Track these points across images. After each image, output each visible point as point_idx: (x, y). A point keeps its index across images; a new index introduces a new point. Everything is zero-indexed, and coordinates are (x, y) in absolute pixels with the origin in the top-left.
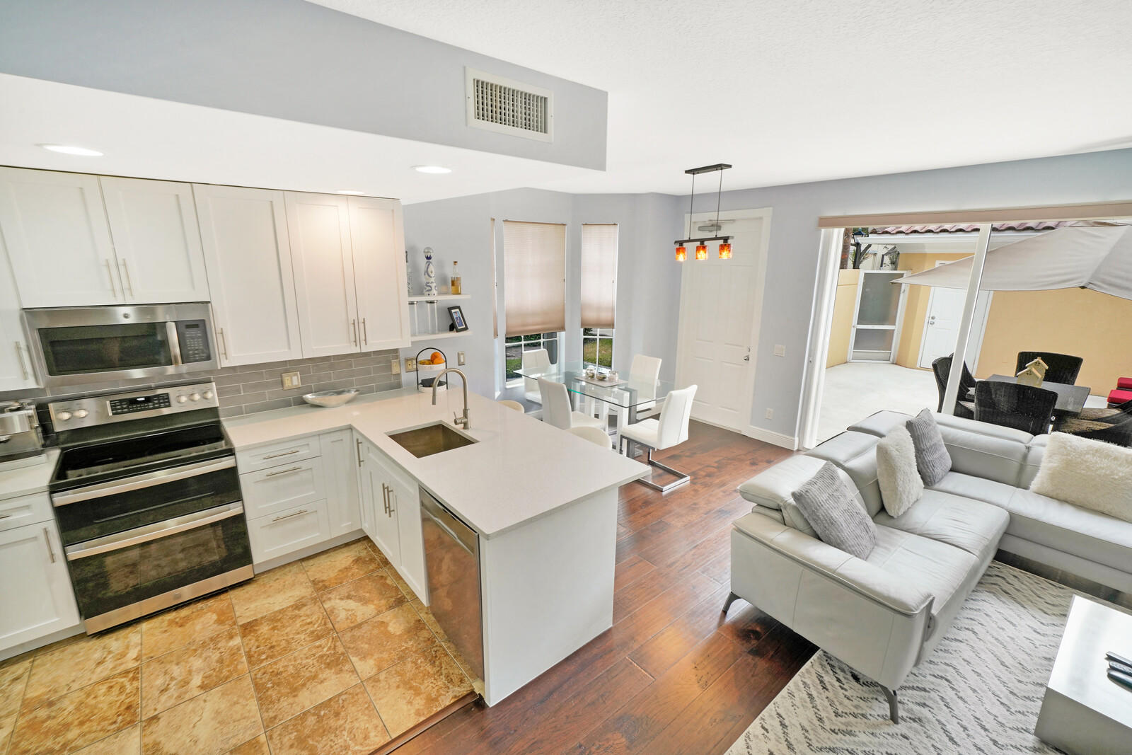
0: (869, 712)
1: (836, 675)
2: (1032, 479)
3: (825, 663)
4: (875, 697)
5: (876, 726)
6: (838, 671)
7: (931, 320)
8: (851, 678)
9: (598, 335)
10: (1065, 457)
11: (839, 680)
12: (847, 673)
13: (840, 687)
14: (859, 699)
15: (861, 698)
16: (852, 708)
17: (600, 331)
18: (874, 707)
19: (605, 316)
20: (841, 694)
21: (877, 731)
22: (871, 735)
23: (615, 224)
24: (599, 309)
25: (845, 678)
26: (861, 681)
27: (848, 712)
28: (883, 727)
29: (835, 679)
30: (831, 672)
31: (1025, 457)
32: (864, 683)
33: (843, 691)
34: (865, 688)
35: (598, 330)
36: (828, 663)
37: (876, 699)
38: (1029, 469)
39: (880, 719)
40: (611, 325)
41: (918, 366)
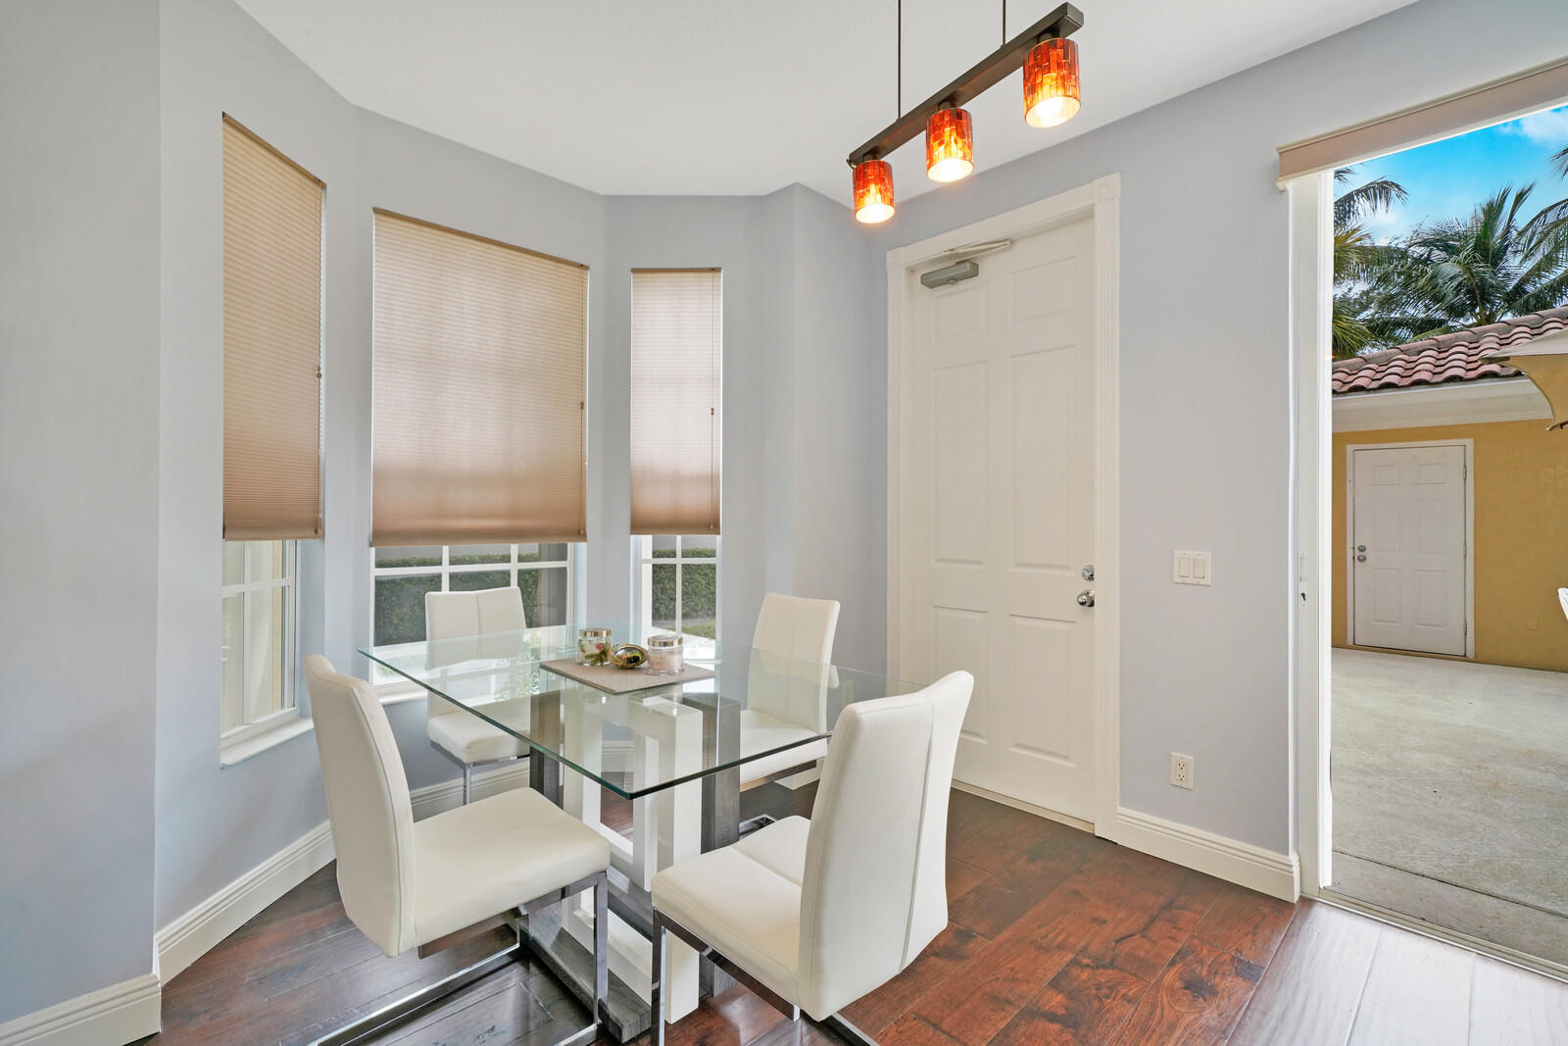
7: (1358, 553)
9: (679, 553)
17: (683, 541)
19: (693, 501)
23: (713, 270)
24: (676, 480)
35: (679, 538)
40: (711, 525)
41: (1350, 642)
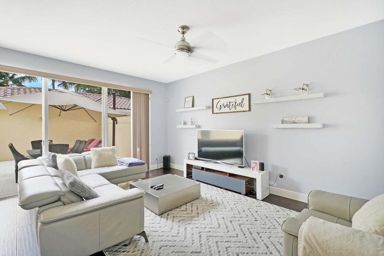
0: (142, 247)
1: (121, 251)
2: (91, 165)
3: (113, 253)
4: (136, 243)
5: (148, 248)
6: (120, 250)
8: (125, 247)
10: (98, 154)
11: (124, 252)
12: (122, 247)
13: (127, 252)
14: (135, 249)
15: (135, 248)
16: (138, 252)
18: (140, 245)
20: (131, 253)
21: (150, 248)
22: (151, 251)
25: (124, 249)
26: (128, 244)
27: (140, 254)
28: (149, 246)
29: (123, 253)
30: (119, 253)
31: (85, 159)
32: (129, 244)
33: (130, 252)
34: (131, 244)
36: (114, 252)
37: (137, 243)
38: (88, 162)
39: (145, 246)
